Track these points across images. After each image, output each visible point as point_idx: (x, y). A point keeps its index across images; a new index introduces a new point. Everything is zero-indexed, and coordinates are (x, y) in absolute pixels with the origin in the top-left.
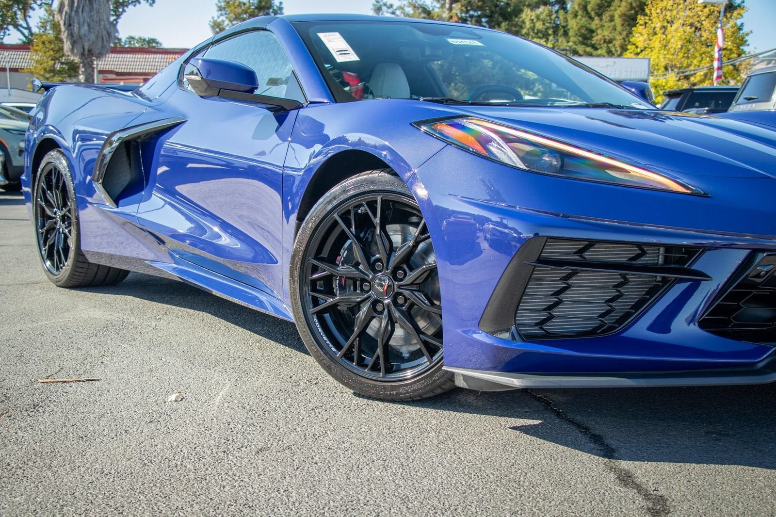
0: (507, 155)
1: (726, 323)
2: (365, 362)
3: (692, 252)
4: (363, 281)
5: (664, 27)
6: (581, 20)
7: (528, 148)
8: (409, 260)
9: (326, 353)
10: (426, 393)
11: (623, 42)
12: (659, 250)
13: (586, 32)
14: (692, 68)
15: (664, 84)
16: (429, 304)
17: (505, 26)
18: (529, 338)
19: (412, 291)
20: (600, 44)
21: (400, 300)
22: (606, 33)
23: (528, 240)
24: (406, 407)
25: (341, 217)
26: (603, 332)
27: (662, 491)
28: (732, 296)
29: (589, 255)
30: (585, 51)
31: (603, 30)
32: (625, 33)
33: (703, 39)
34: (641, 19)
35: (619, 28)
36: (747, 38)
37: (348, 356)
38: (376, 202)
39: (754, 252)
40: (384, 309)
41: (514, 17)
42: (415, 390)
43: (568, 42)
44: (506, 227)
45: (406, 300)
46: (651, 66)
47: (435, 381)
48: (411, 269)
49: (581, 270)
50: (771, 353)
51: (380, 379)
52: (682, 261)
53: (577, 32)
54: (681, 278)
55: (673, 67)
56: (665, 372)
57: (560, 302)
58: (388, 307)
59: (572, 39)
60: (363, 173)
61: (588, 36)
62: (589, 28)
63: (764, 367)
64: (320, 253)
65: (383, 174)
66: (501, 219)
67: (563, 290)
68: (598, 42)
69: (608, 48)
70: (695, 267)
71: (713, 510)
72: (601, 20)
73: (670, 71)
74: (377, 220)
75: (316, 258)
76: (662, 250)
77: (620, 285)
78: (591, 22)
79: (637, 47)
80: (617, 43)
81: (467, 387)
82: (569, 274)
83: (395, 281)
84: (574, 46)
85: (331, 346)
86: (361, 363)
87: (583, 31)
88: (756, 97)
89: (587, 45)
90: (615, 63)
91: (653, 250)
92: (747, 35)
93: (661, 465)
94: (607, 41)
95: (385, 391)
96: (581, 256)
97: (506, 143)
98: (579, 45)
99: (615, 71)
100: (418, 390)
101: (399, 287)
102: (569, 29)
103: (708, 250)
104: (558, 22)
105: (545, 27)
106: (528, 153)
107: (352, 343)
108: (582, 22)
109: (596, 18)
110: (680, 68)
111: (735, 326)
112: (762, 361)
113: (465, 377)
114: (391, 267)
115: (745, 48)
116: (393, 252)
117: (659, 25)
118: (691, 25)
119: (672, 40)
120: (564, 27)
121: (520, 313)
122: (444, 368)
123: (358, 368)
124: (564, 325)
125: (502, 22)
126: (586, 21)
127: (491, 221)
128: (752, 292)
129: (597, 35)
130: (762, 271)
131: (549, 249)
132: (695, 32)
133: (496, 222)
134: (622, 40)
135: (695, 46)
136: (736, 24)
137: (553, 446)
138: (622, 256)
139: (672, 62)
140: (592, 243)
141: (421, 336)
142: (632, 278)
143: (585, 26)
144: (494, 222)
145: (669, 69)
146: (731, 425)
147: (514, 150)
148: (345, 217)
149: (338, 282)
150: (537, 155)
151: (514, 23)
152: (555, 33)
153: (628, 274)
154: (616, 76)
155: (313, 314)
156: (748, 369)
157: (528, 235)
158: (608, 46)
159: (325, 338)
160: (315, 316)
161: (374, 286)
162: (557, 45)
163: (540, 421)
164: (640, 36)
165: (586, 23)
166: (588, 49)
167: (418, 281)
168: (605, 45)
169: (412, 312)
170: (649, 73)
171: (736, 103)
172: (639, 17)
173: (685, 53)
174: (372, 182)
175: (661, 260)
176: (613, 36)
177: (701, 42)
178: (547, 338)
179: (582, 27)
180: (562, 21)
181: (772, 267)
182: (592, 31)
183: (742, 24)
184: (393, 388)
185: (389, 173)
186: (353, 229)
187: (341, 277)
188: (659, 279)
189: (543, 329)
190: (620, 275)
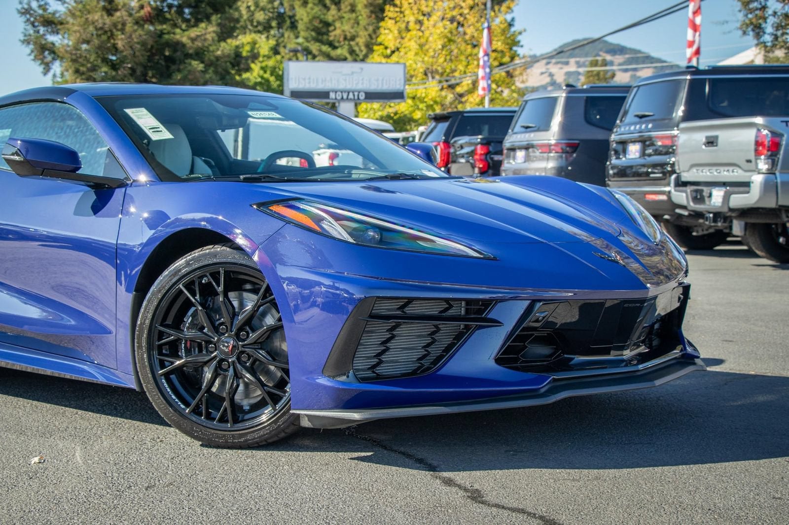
0: (337, 231)
1: (516, 360)
2: (212, 416)
3: (487, 304)
4: (208, 342)
5: (420, 23)
6: (312, 9)
7: (354, 225)
8: (250, 323)
9: (176, 410)
10: (271, 437)
11: (369, 40)
12: (461, 304)
13: (320, 26)
14: (457, 74)
15: (423, 95)
16: (270, 359)
17: (217, 21)
18: (364, 380)
19: (255, 349)
20: (339, 42)
21: (244, 358)
22: (347, 27)
23: (360, 300)
24: (254, 452)
25: (186, 287)
26: (423, 371)
27: (476, 486)
28: (520, 338)
29: (409, 310)
30: (320, 51)
31: (342, 23)
32: (371, 28)
33: (467, 37)
34: (390, 11)
35: (363, 21)
36: (519, 38)
37: (196, 411)
38: (219, 273)
39: (534, 302)
40: (229, 367)
41: (227, 9)
42: (262, 436)
43: (297, 37)
44: (337, 289)
45: (249, 357)
46: (406, 72)
47: (279, 426)
48: (253, 331)
49: (404, 322)
50: (550, 381)
51: (229, 429)
52: (480, 312)
53: (308, 25)
54: (480, 325)
55: (434, 73)
56: (473, 400)
57: (387, 349)
58: (233, 364)
59: (302, 34)
60: (205, 248)
61: (324, 30)
62: (323, 20)
63: (546, 392)
64: (165, 321)
65: (224, 248)
66: (334, 283)
67: (388, 340)
68: (337, 39)
69: (350, 47)
70: (490, 316)
71: (514, 494)
72: (339, 10)
73: (430, 78)
74: (220, 289)
75: (162, 325)
76: (463, 303)
77: (433, 333)
78: (325, 11)
79: (386, 48)
80: (361, 41)
81: (312, 427)
82: (394, 326)
83: (240, 341)
84: (306, 44)
85: (180, 403)
86: (209, 417)
87: (316, 23)
88: (533, 125)
89: (322, 42)
90: (362, 69)
91: (457, 304)
92: (520, 33)
93: (474, 473)
94: (349, 37)
95: (234, 439)
96: (403, 312)
97: (336, 221)
98: (312, 42)
99: (363, 79)
100: (264, 435)
101: (243, 346)
102: (297, 21)
103: (500, 302)
104: (282, 11)
105: (267, 17)
106: (355, 229)
107: (200, 400)
108: (314, 11)
109: (333, 7)
110: (442, 74)
111: (523, 362)
112: (544, 387)
113: (310, 417)
114: (234, 330)
115: (520, 51)
116: (236, 316)
117: (412, 19)
118: (452, 20)
119: (431, 39)
120: (290, 17)
121: (356, 360)
122: (291, 412)
123: (207, 421)
124: (389, 369)
125: (212, 14)
126: (320, 10)
127: (323, 284)
128: (533, 334)
129: (335, 29)
130: (540, 317)
131: (378, 307)
132: (457, 28)
133: (329, 286)
134: (367, 37)
135: (459, 45)
136: (506, 20)
137: (388, 468)
138: (434, 310)
139: (432, 66)
140: (410, 300)
141: (265, 388)
142: (443, 327)
143: (318, 17)
144: (325, 285)
145: (429, 75)
146: (524, 445)
147: (342, 226)
148: (189, 286)
149: (183, 345)
150: (361, 231)
151: (227, 15)
152: (280, 26)
153: (440, 324)
154: (365, 85)
155: (162, 375)
156: (534, 394)
157: (361, 296)
158: (349, 45)
159: (174, 397)
160: (163, 377)
161: (219, 346)
162: (283, 41)
163: (372, 453)
164: (388, 34)
165: (319, 13)
166: (325, 48)
167: (260, 340)
168: (347, 43)
169: (255, 367)
170: (405, 82)
171: (513, 131)
172: (387, 7)
173: (446, 56)
174: (215, 255)
175: (463, 312)
176: (356, 31)
177: (466, 41)
178: (379, 379)
179: (314, 18)
180: (287, 10)
181: (547, 313)
182: (327, 24)
183: (513, 19)
184: (241, 436)
185: (230, 247)
186: (198, 297)
187: (186, 341)
188: (462, 327)
189: (376, 373)
190: (433, 325)
